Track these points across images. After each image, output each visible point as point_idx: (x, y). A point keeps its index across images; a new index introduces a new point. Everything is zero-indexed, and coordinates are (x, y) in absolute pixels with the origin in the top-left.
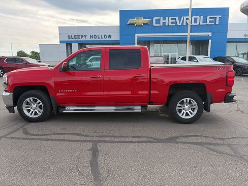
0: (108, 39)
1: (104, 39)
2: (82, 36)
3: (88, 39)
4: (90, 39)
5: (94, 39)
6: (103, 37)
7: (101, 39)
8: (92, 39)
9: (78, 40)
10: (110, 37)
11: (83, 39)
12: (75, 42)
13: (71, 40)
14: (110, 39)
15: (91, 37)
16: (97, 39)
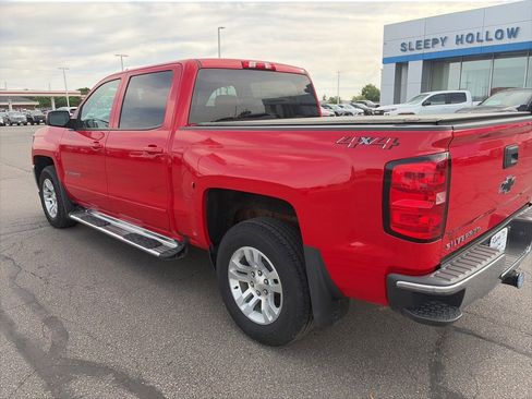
0: (506, 41)
1: (496, 42)
2: (435, 41)
3: (451, 46)
4: (456, 47)
5: (466, 45)
6: (492, 36)
7: (486, 44)
8: (461, 46)
9: (426, 51)
10: (513, 33)
11: (439, 48)
12: (415, 58)
13: (408, 53)
14: (513, 41)
15: (459, 40)
16: (476, 44)
